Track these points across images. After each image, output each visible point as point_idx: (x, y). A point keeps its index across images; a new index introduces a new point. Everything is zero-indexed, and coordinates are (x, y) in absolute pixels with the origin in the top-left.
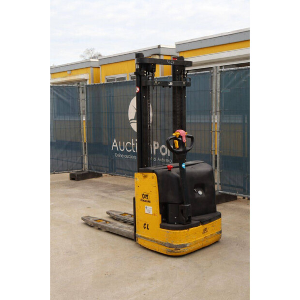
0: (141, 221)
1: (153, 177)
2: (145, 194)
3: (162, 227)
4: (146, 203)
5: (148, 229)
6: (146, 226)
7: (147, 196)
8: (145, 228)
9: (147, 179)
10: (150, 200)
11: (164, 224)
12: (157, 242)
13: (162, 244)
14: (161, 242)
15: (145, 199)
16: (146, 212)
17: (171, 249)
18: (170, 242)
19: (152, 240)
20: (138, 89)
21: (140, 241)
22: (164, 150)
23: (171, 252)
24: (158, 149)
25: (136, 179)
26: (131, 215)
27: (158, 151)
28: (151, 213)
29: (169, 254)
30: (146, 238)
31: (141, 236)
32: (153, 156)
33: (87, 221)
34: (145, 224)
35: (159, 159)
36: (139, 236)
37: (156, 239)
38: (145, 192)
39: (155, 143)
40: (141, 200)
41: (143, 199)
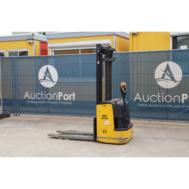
0: (101, 129)
1: (110, 106)
2: (104, 115)
3: (115, 130)
4: (105, 119)
5: (106, 132)
6: (105, 131)
7: (106, 116)
8: (104, 132)
9: (105, 107)
10: (108, 118)
11: (116, 129)
12: (112, 138)
13: (116, 139)
14: (115, 138)
15: (104, 118)
16: (105, 124)
17: (121, 140)
18: (120, 137)
19: (108, 138)
20: (99, 62)
21: (100, 140)
22: (66, 97)
23: (121, 142)
24: (62, 97)
25: (98, 108)
26: (74, 131)
27: (62, 98)
28: (109, 124)
29: (120, 143)
30: (105, 138)
31: (101, 137)
32: (58, 101)
33: (53, 136)
34: (104, 130)
35: (62, 102)
36: (99, 137)
37: (111, 137)
38: (104, 114)
40: (101, 118)
41: (103, 118)
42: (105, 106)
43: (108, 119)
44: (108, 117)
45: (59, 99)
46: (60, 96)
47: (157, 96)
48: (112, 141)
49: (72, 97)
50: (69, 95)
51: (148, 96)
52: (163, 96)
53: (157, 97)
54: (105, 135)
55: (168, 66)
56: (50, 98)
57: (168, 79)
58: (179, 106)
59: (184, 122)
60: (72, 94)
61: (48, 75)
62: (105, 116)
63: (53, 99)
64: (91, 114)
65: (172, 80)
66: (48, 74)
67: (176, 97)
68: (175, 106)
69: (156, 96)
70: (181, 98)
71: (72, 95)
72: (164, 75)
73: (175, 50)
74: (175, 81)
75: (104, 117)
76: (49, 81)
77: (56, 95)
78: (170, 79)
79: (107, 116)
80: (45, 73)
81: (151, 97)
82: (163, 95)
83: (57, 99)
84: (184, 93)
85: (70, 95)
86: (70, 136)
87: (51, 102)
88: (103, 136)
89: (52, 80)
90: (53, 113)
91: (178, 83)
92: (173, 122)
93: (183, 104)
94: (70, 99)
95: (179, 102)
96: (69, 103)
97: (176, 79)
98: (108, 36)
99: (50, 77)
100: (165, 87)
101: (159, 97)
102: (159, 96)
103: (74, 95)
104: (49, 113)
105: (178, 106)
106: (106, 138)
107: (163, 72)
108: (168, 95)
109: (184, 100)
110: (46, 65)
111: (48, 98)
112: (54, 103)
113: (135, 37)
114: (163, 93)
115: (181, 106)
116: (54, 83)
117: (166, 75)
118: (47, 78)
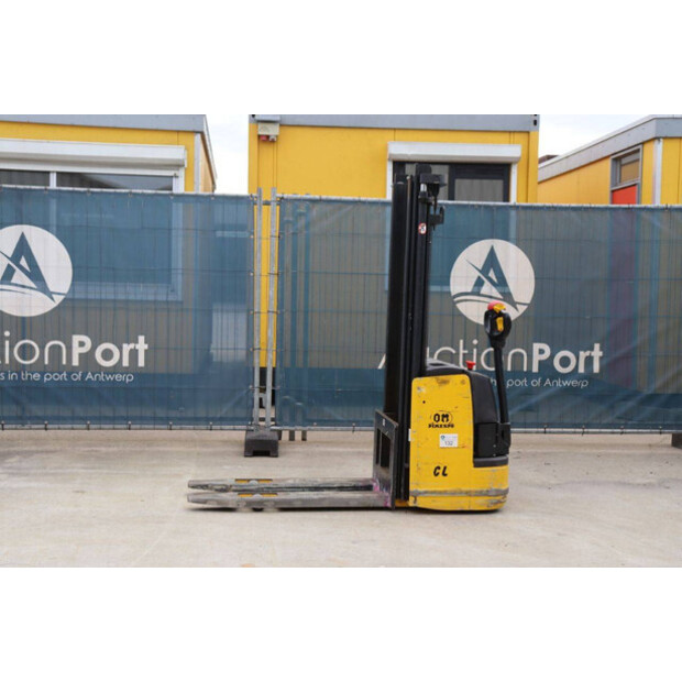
0: (426, 464)
1: (463, 382)
2: (441, 414)
3: (477, 465)
4: (443, 429)
5: (444, 474)
6: (441, 471)
7: (447, 416)
8: (436, 474)
9: (446, 388)
10: (453, 422)
11: (479, 460)
12: (468, 494)
13: (480, 494)
14: (476, 492)
15: (440, 422)
16: (442, 444)
17: (498, 498)
18: (495, 487)
19: (453, 493)
20: (425, 228)
21: (422, 503)
22: (107, 355)
23: (496, 503)
24: (87, 353)
25: (419, 388)
26: (258, 480)
27: (87, 358)
28: (455, 444)
29: (493, 508)
30: (440, 493)
31: (426, 492)
32: (71, 370)
33: (218, 502)
34: (439, 468)
35: (89, 376)
36: (420, 493)
37: (465, 488)
38: (446, 409)
39: (76, 339)
40: (430, 426)
41: (435, 423)
42: (445, 382)
43: (452, 426)
44: (452, 419)
45: (75, 362)
46: (77, 351)
47: (458, 350)
48: (465, 504)
49: (134, 353)
50: (120, 349)
51: (428, 350)
52: (475, 350)
53: (458, 354)
54: (440, 484)
55: (492, 254)
56: (31, 358)
57: (493, 295)
58: (523, 383)
59: (537, 433)
60: (136, 342)
61: (28, 268)
62: (444, 416)
63: (46, 362)
65: (503, 300)
66: (23, 262)
67: (514, 355)
68: (510, 383)
69: (454, 352)
70: (530, 356)
71: (132, 346)
72: (479, 283)
74: (514, 304)
75: (442, 420)
76: (31, 288)
77: (60, 347)
78: (500, 296)
79: (450, 418)
80: (10, 255)
81: (438, 352)
82: (477, 346)
83: (64, 362)
84: (540, 341)
85: (127, 348)
86: (281, 496)
87: (36, 376)
88: (433, 489)
89: (43, 288)
91: (522, 309)
93: (536, 376)
94: (126, 363)
95: (525, 369)
96: (119, 378)
97: (516, 298)
98: (175, 136)
101: (464, 354)
102: (462, 351)
103: (142, 346)
104: (22, 420)
105: (521, 383)
106: (445, 492)
107: (478, 274)
108: (489, 347)
109: (540, 362)
110: (16, 224)
111: (24, 359)
112: (48, 377)
113: (267, 150)
114: (475, 342)
115: (529, 382)
116: (52, 299)
117: (487, 283)
118: (19, 277)
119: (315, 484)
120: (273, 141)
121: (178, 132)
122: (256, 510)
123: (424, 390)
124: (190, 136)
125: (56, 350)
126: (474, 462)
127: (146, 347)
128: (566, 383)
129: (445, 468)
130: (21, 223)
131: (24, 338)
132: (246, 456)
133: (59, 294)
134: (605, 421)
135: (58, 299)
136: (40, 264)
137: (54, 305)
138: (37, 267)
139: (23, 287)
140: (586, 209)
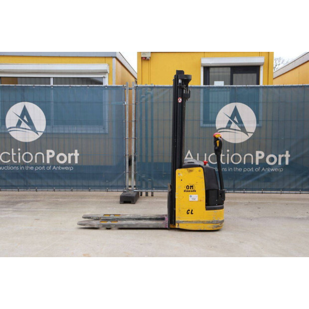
0: (183, 208)
1: (200, 171)
2: (190, 185)
3: (207, 209)
4: (191, 193)
5: (192, 213)
6: (190, 212)
7: (192, 186)
8: (188, 213)
10: (196, 189)
11: (208, 207)
12: (203, 222)
13: (209, 222)
14: (207, 221)
15: (189, 190)
16: (191, 199)
17: (217, 225)
18: (217, 220)
19: (197, 222)
20: (181, 100)
21: (182, 226)
22: (62, 158)
23: (217, 227)
24: (53, 158)
25: (179, 174)
26: (114, 215)
27: (53, 160)
28: (197, 200)
29: (216, 229)
30: (190, 222)
31: (183, 221)
32: (46, 165)
34: (189, 210)
35: (54, 167)
36: (180, 222)
37: (202, 220)
38: (190, 183)
39: (48, 151)
40: (184, 191)
41: (187, 190)
42: (191, 171)
43: (195, 191)
44: (195, 188)
45: (48, 162)
46: (49, 157)
48: (202, 227)
49: (73, 158)
51: (206, 154)
52: (228, 155)
54: (190, 218)
55: (236, 110)
56: (29, 160)
57: (236, 129)
58: (251, 170)
59: (259, 193)
60: (74, 152)
61: (27, 120)
62: (191, 186)
63: (36, 162)
64: (108, 186)
65: (241, 131)
66: (25, 118)
67: (247, 157)
68: (245, 170)
70: (255, 157)
71: (72, 154)
72: (230, 123)
73: (246, 87)
74: (246, 133)
75: (190, 188)
76: (28, 130)
77: (41, 155)
78: (239, 129)
79: (194, 187)
80: (19, 115)
81: (210, 156)
82: (229, 153)
83: (43, 162)
84: (260, 150)
85: (70, 155)
87: (32, 168)
88: (186, 220)
89: (34, 129)
90: (36, 187)
91: (250, 135)
92: (242, 193)
93: (258, 166)
94: (70, 162)
95: (252, 163)
96: (66, 168)
97: (248, 130)
99: (30, 123)
100: (232, 141)
103: (76, 154)
104: (26, 187)
105: (250, 170)
106: (192, 222)
107: (229, 119)
108: (235, 153)
109: (260, 160)
110: (22, 101)
111: (26, 160)
112: (37, 168)
113: (146, 64)
114: (228, 151)
115: (254, 169)
116: (38, 134)
117: (233, 123)
118: (23, 125)
119: (139, 217)
120: (148, 60)
121: (105, 57)
122: (107, 229)
123: (181, 175)
124: (110, 59)
125: (40, 157)
126: (206, 208)
127: (78, 154)
128: (272, 170)
129: (192, 210)
130: (24, 101)
131: (26, 152)
132: (121, 203)
133: (41, 132)
134: (292, 188)
135: (40, 134)
136: (32, 118)
137: (38, 137)
138: (31, 120)
139: (26, 129)
140: (281, 87)
